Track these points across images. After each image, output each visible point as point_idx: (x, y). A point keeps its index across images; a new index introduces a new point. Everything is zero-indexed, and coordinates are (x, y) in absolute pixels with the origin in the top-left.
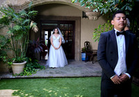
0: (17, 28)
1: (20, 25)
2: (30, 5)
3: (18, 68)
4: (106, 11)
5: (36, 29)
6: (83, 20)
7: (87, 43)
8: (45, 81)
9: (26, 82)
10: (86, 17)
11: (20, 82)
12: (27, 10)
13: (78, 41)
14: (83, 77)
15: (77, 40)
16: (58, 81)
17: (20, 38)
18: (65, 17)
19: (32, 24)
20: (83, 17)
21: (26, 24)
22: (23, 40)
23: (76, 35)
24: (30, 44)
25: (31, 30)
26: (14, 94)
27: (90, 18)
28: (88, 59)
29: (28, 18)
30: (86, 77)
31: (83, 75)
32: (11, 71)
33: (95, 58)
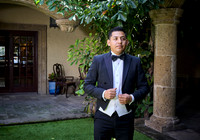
4: (88, 20)
6: (50, 30)
7: (57, 66)
10: (55, 26)
13: (44, 63)
14: (55, 121)
15: (40, 62)
18: (22, 25)
20: (51, 26)
23: (40, 53)
27: (63, 28)
30: (58, 120)
31: (53, 118)
33: (70, 89)
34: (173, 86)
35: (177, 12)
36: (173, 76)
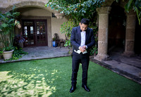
0: (5, 25)
1: (6, 23)
2: (14, 8)
3: (8, 55)
4: (69, 13)
5: (19, 26)
6: (52, 19)
7: (56, 34)
8: (29, 62)
9: (15, 64)
10: (55, 17)
11: (10, 65)
12: (11, 12)
15: (49, 33)
16: (38, 62)
17: (7, 33)
18: (40, 17)
19: (16, 22)
20: (53, 17)
21: (12, 22)
22: (10, 34)
24: (15, 37)
25: (16, 27)
26: (8, 74)
27: (58, 17)
28: (57, 45)
29: (12, 18)
31: (55, 56)
32: (2, 58)
33: (62, 44)
34: (106, 42)
35: (109, 8)
36: (107, 37)
